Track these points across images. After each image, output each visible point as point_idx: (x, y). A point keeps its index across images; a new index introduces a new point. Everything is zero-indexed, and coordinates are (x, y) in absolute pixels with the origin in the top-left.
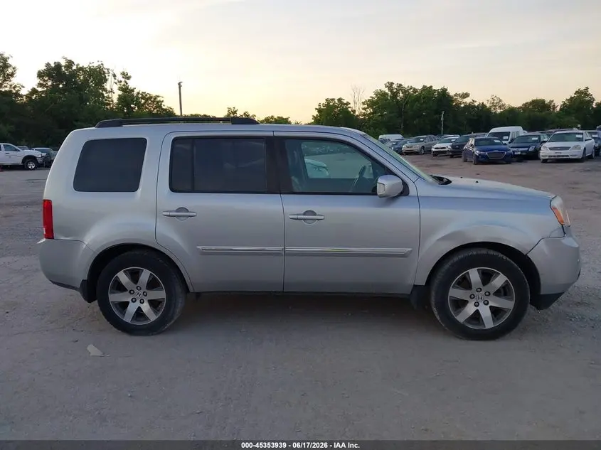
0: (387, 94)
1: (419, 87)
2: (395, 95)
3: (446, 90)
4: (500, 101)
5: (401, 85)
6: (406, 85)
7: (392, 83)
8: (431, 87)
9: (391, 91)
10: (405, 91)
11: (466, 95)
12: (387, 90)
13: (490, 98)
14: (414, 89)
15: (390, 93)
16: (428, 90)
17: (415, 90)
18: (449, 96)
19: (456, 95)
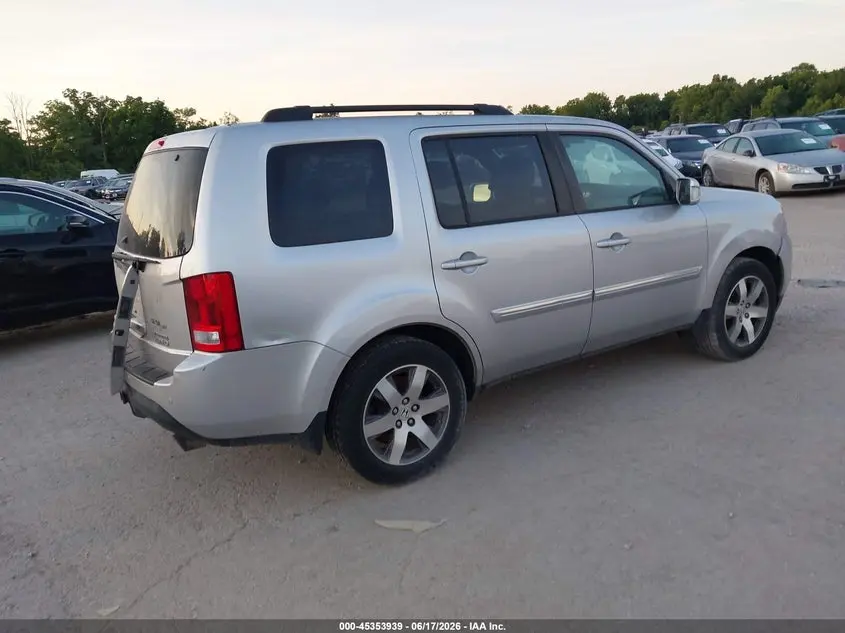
0: (68, 107)
1: (121, 98)
2: (83, 109)
3: (163, 104)
4: (237, 120)
5: (90, 94)
6: (97, 94)
7: (75, 91)
8: (140, 98)
9: (76, 103)
10: (99, 104)
11: (191, 112)
12: (67, 102)
13: (222, 116)
14: (113, 101)
15: (72, 106)
16: (135, 103)
17: (114, 103)
18: (167, 112)
19: (177, 111)
